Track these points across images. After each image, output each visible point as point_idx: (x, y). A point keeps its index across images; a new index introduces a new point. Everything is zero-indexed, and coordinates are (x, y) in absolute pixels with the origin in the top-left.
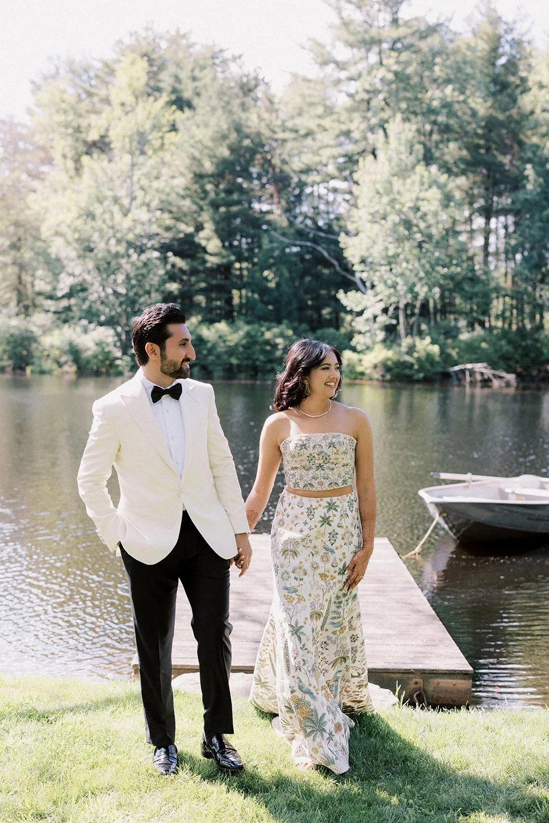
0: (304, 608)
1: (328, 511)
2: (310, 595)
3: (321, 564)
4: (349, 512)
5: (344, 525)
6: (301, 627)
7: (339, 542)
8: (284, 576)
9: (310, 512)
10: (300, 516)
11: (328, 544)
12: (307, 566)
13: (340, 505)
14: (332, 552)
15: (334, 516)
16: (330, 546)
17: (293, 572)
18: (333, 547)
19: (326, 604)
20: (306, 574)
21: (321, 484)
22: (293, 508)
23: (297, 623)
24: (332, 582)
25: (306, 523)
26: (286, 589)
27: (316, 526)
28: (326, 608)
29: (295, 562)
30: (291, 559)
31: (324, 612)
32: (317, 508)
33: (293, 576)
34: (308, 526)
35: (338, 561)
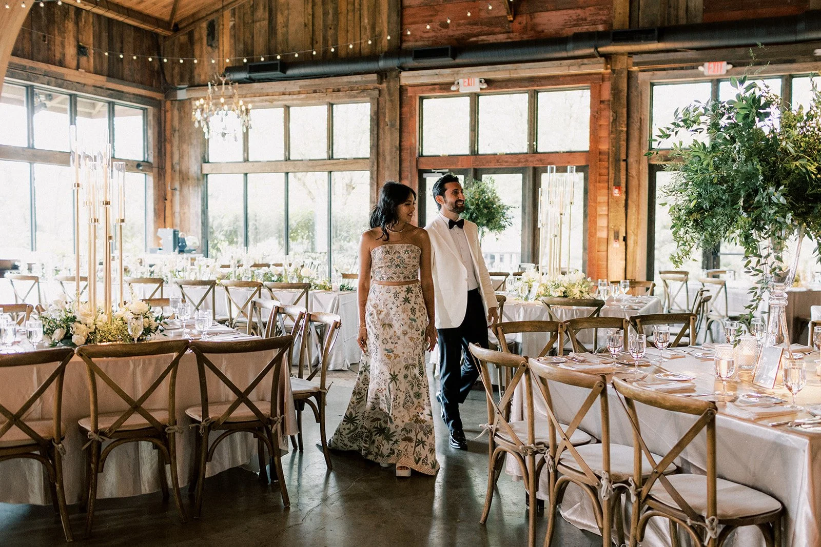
0: (399, 363)
1: (408, 294)
2: (403, 353)
3: (409, 330)
4: (419, 294)
5: (418, 303)
6: (397, 375)
7: (418, 314)
8: (385, 341)
9: (396, 295)
10: (388, 298)
11: (412, 316)
12: (399, 333)
13: (414, 289)
14: (415, 321)
15: (412, 297)
16: (413, 318)
17: (390, 338)
18: (415, 318)
19: (417, 357)
20: (399, 339)
21: (399, 277)
22: (383, 294)
23: (394, 372)
24: (418, 342)
25: (393, 303)
26: (386, 350)
27: (401, 305)
28: (417, 360)
29: (391, 332)
30: (388, 330)
31: (417, 363)
32: (400, 292)
33: (390, 341)
34: (395, 305)
35: (420, 327)
